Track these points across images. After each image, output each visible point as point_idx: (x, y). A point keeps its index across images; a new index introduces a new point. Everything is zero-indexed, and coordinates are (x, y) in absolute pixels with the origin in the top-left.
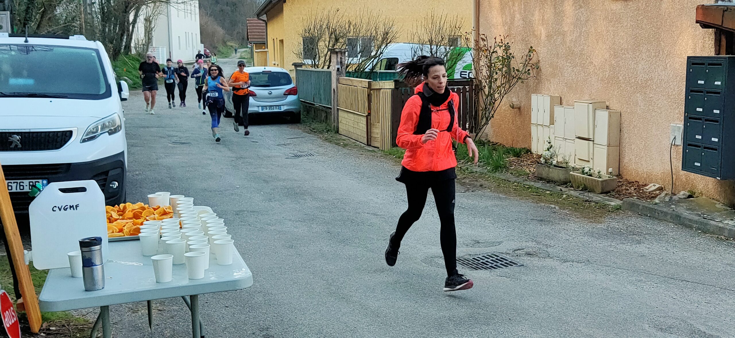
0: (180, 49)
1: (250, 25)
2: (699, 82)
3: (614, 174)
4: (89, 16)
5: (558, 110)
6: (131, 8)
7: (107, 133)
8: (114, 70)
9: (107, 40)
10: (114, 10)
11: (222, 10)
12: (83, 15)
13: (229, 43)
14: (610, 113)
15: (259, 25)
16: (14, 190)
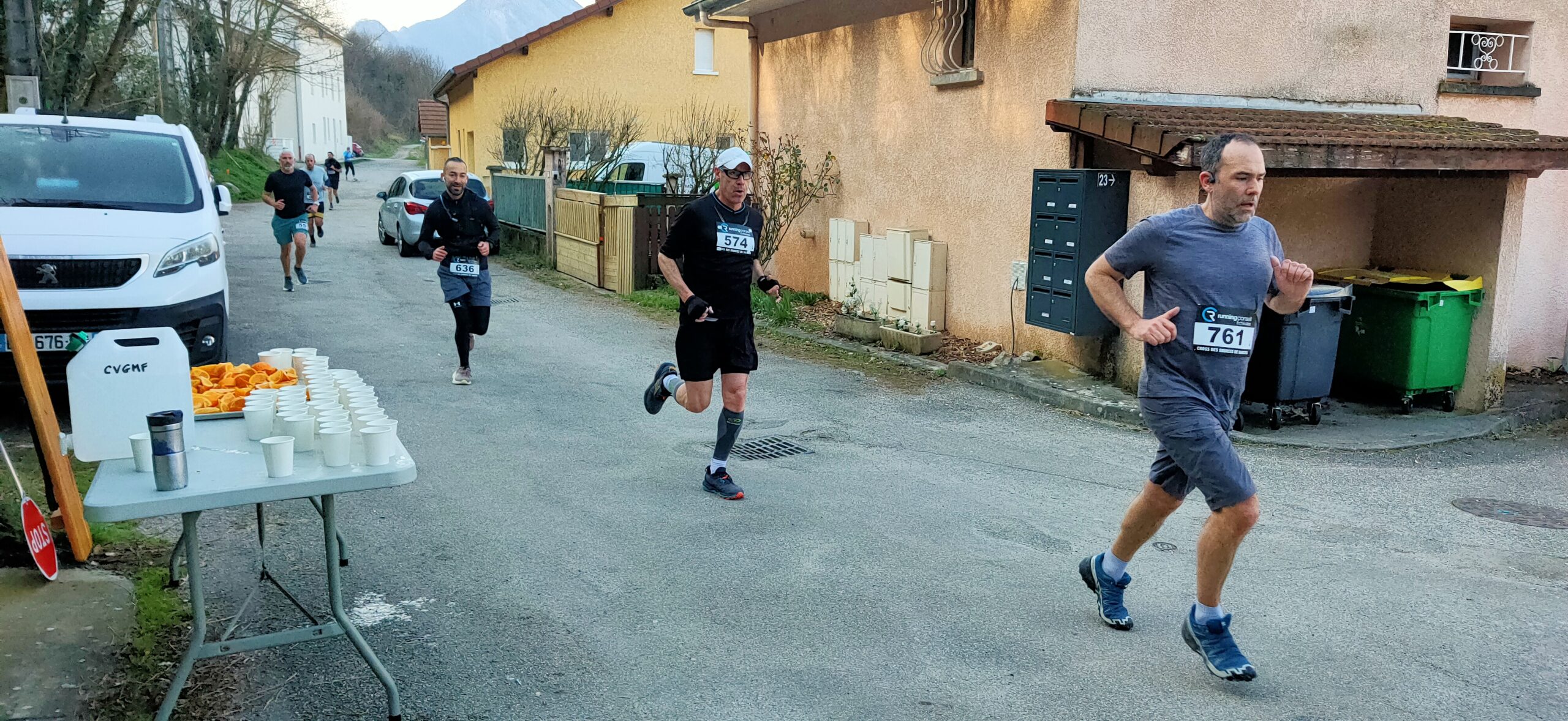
0: (315, 142)
1: (423, 108)
2: (1049, 204)
3: (938, 329)
4: (170, 89)
5: (864, 240)
6: (237, 79)
7: (197, 264)
8: (211, 171)
9: (200, 126)
10: (211, 80)
11: (381, 87)
12: (160, 88)
13: (392, 137)
14: (933, 245)
15: (436, 109)
16: (46, 348)
